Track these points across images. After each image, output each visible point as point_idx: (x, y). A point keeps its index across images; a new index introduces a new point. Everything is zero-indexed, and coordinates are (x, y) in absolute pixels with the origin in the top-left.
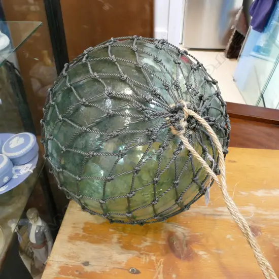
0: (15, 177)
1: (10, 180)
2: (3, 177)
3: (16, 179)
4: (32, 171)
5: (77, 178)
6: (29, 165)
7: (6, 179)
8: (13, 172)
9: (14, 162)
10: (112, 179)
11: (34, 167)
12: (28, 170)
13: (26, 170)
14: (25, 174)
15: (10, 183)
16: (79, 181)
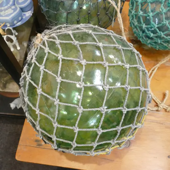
0: (24, 18)
1: (22, 19)
2: (19, 17)
3: (24, 19)
4: (32, 15)
5: (55, 12)
6: (30, 12)
7: (20, 18)
8: (23, 15)
9: (22, 10)
10: (70, 12)
11: (33, 12)
12: (30, 14)
13: (28, 14)
14: (28, 16)
15: (22, 20)
16: (56, 14)
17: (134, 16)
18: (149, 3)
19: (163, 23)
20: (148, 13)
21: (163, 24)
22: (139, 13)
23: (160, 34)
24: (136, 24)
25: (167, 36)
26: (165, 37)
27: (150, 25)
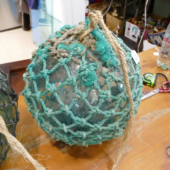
17: (42, 118)
18: (55, 93)
19: (91, 112)
20: (61, 108)
21: (93, 114)
22: (46, 113)
23: (96, 129)
24: (51, 128)
25: (106, 126)
26: (104, 128)
27: (74, 123)
